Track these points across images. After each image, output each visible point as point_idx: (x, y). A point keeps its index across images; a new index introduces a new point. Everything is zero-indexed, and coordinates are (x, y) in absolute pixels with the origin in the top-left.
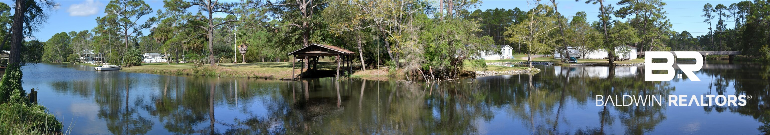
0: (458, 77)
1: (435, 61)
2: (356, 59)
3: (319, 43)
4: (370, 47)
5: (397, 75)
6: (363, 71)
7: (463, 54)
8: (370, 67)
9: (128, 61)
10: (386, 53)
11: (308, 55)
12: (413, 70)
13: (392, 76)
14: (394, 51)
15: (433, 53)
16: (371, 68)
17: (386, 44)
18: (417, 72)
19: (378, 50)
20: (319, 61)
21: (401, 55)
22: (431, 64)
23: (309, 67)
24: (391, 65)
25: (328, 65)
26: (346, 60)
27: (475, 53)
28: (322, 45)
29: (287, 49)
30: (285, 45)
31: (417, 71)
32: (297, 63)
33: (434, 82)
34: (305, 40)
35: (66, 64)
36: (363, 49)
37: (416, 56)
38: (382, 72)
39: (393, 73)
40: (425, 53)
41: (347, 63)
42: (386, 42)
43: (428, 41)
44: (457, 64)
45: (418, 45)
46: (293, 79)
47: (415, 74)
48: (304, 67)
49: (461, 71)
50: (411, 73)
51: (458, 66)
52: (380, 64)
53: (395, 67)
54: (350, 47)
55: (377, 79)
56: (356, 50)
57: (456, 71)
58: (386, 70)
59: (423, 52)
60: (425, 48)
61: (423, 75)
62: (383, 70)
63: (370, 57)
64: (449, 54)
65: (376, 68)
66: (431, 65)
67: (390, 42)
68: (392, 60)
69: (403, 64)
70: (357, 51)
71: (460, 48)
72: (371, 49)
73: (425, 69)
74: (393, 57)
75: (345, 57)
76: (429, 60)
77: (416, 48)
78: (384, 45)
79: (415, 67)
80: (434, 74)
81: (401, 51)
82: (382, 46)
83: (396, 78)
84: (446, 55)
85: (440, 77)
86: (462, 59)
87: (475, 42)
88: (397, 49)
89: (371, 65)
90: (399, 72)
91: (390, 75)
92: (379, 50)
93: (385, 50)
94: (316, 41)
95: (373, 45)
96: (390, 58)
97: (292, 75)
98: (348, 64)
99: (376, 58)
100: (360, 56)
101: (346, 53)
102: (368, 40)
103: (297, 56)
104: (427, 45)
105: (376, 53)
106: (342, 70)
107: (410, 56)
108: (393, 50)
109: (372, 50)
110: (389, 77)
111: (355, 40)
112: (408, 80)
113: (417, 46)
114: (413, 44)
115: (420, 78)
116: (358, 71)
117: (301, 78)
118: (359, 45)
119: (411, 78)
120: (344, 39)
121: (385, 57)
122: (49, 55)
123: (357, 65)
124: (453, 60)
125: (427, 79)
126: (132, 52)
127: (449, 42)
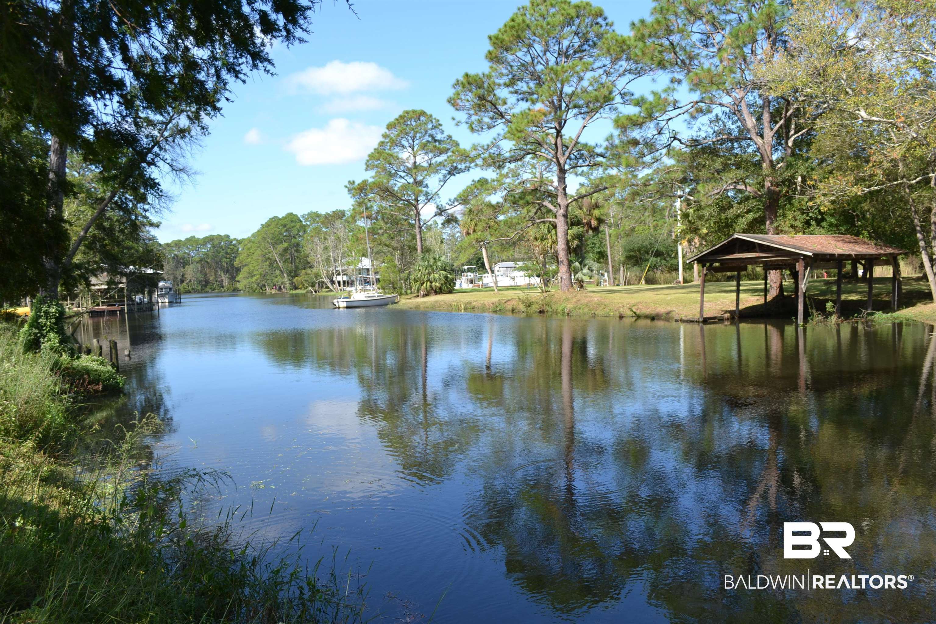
9: (422, 284)
34: (768, 223)
35: (297, 295)
46: (701, 320)
103: (715, 265)
116: (925, 304)
117: (733, 318)
122: (255, 273)
126: (432, 261)
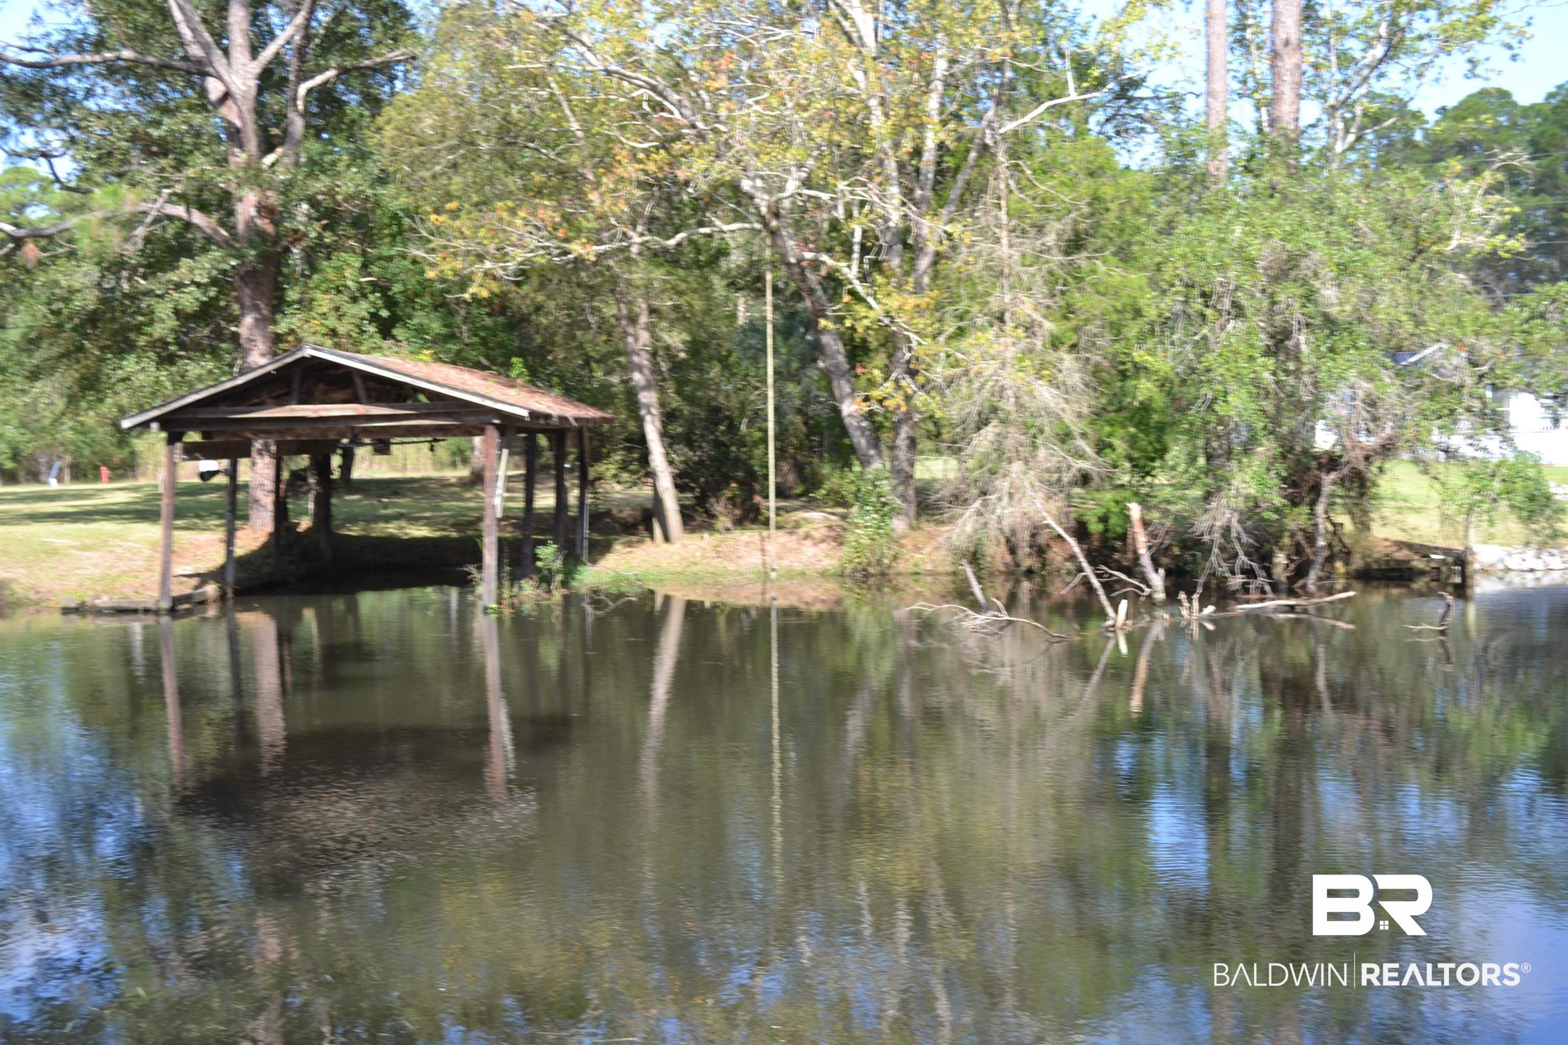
0: (1340, 583)
1: (1173, 468)
2: (618, 457)
3: (356, 346)
4: (715, 371)
5: (902, 566)
6: (667, 538)
7: (1375, 419)
8: (713, 516)
10: (825, 412)
11: (268, 433)
12: (1013, 532)
13: (867, 576)
14: (880, 402)
15: (1156, 417)
16: (724, 521)
17: (829, 351)
18: (1040, 551)
19: (771, 393)
20: (358, 473)
21: (931, 427)
22: (1144, 490)
23: (281, 512)
24: (857, 498)
25: (424, 503)
26: (545, 468)
27: (1469, 410)
28: (377, 357)
29: (120, 387)
30: (102, 360)
31: (1042, 539)
32: (191, 491)
33: (1164, 615)
34: (248, 320)
36: (662, 390)
37: (1033, 433)
38: (797, 551)
39: (873, 552)
40: (1098, 414)
41: (552, 484)
42: (826, 339)
43: (1117, 329)
44: (1332, 495)
45: (1051, 356)
46: (165, 605)
47: (1027, 563)
48: (246, 518)
49: (1357, 541)
50: (996, 554)
51: (1339, 509)
52: (781, 494)
53: (885, 510)
54: (574, 374)
55: (763, 593)
56: (613, 396)
57: (1321, 543)
58: (824, 531)
59: (1085, 410)
60: (1102, 382)
61: (1080, 570)
62: (802, 531)
63: (717, 444)
64: (1275, 420)
65: (754, 521)
66: (1144, 501)
67: (852, 339)
68: (865, 463)
69: (946, 493)
70: (621, 402)
71: (1352, 375)
72: (718, 390)
73: (1100, 527)
74: (876, 443)
75: (543, 441)
76: (1127, 465)
77: (1031, 378)
78: (815, 360)
79: (1031, 510)
80: (1165, 560)
81: (926, 404)
82: (795, 365)
83: (895, 589)
84: (1250, 428)
85: (1206, 586)
86: (1367, 458)
87: (1470, 328)
88: (898, 387)
89: (723, 501)
90: (917, 549)
91: (855, 570)
92: (779, 392)
93: (815, 392)
94: (333, 333)
95: (732, 359)
96: (852, 449)
97: (156, 576)
98: (561, 493)
99: (758, 452)
100: (641, 441)
101: (548, 417)
102: (700, 325)
103: (193, 437)
104: (1115, 355)
105: (758, 416)
106: (518, 534)
107: (991, 437)
108: (876, 393)
109: (727, 397)
110: (850, 583)
111: (606, 328)
112: (976, 606)
113: (1043, 366)
114: (1011, 353)
115: (1062, 590)
116: (629, 544)
117: (222, 597)
118: (636, 359)
119: (1002, 588)
120: (529, 322)
121: (821, 444)
123: (627, 502)
124: (1298, 462)
125: (1110, 599)
127: (1272, 337)
